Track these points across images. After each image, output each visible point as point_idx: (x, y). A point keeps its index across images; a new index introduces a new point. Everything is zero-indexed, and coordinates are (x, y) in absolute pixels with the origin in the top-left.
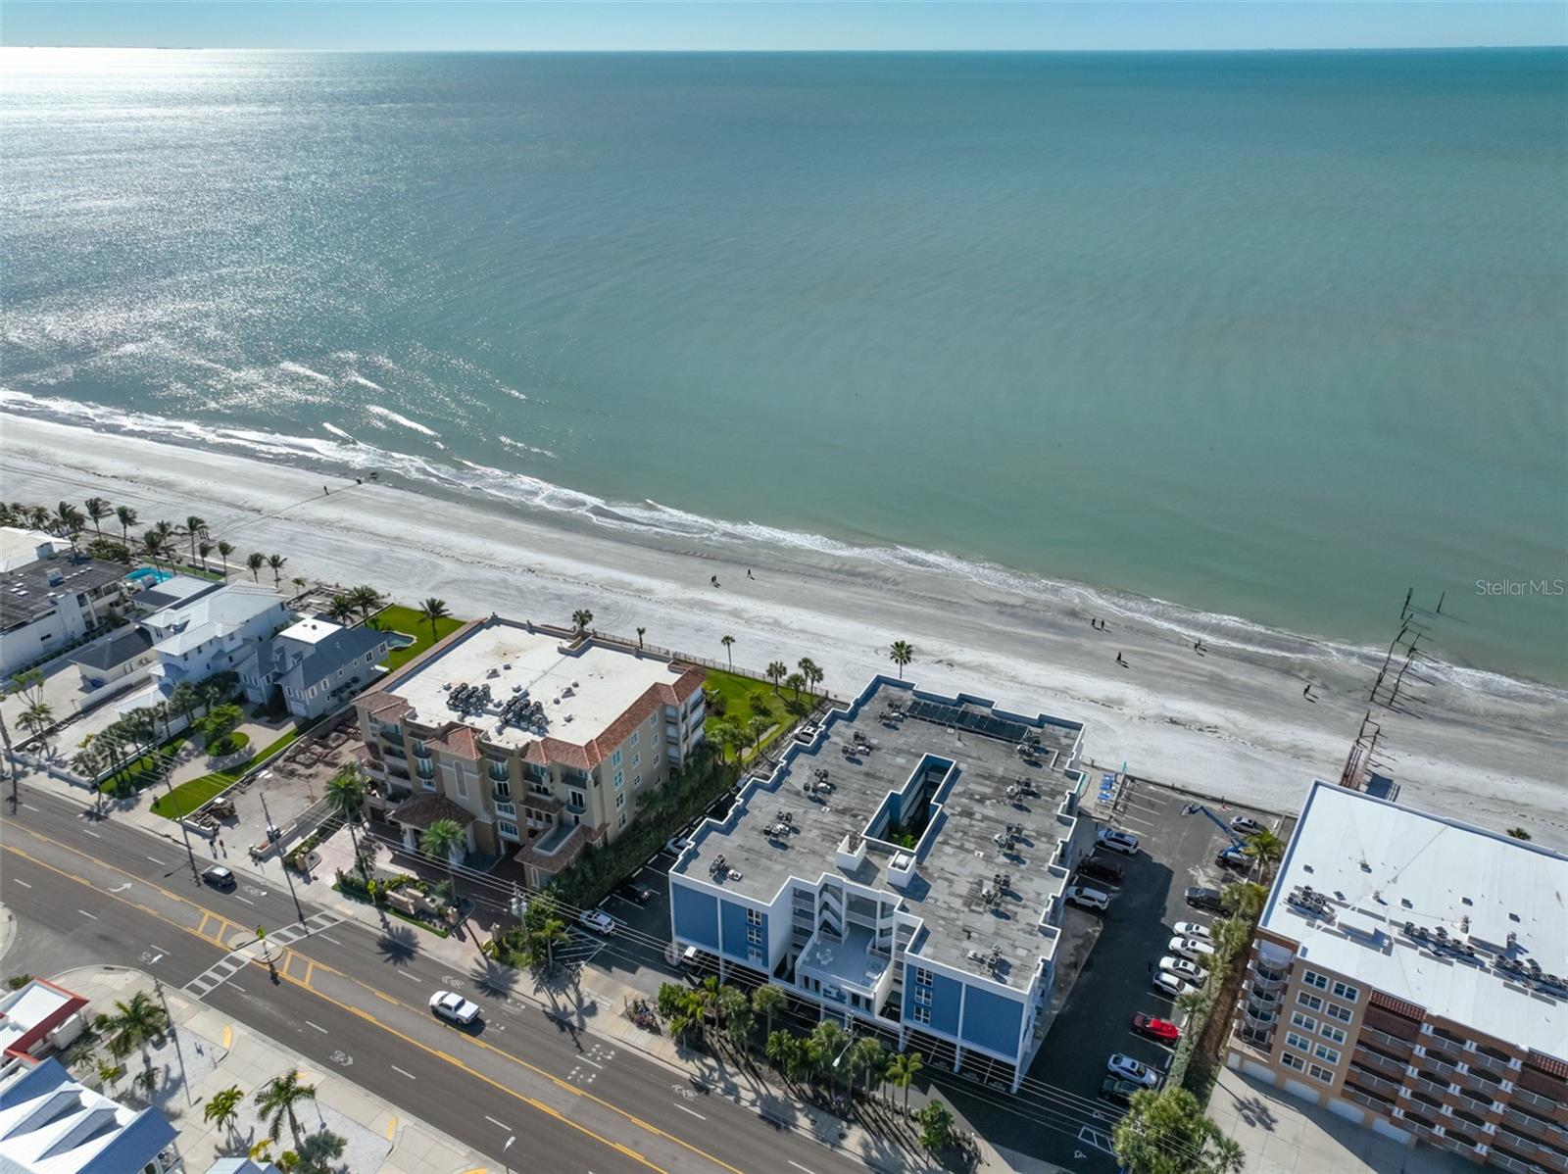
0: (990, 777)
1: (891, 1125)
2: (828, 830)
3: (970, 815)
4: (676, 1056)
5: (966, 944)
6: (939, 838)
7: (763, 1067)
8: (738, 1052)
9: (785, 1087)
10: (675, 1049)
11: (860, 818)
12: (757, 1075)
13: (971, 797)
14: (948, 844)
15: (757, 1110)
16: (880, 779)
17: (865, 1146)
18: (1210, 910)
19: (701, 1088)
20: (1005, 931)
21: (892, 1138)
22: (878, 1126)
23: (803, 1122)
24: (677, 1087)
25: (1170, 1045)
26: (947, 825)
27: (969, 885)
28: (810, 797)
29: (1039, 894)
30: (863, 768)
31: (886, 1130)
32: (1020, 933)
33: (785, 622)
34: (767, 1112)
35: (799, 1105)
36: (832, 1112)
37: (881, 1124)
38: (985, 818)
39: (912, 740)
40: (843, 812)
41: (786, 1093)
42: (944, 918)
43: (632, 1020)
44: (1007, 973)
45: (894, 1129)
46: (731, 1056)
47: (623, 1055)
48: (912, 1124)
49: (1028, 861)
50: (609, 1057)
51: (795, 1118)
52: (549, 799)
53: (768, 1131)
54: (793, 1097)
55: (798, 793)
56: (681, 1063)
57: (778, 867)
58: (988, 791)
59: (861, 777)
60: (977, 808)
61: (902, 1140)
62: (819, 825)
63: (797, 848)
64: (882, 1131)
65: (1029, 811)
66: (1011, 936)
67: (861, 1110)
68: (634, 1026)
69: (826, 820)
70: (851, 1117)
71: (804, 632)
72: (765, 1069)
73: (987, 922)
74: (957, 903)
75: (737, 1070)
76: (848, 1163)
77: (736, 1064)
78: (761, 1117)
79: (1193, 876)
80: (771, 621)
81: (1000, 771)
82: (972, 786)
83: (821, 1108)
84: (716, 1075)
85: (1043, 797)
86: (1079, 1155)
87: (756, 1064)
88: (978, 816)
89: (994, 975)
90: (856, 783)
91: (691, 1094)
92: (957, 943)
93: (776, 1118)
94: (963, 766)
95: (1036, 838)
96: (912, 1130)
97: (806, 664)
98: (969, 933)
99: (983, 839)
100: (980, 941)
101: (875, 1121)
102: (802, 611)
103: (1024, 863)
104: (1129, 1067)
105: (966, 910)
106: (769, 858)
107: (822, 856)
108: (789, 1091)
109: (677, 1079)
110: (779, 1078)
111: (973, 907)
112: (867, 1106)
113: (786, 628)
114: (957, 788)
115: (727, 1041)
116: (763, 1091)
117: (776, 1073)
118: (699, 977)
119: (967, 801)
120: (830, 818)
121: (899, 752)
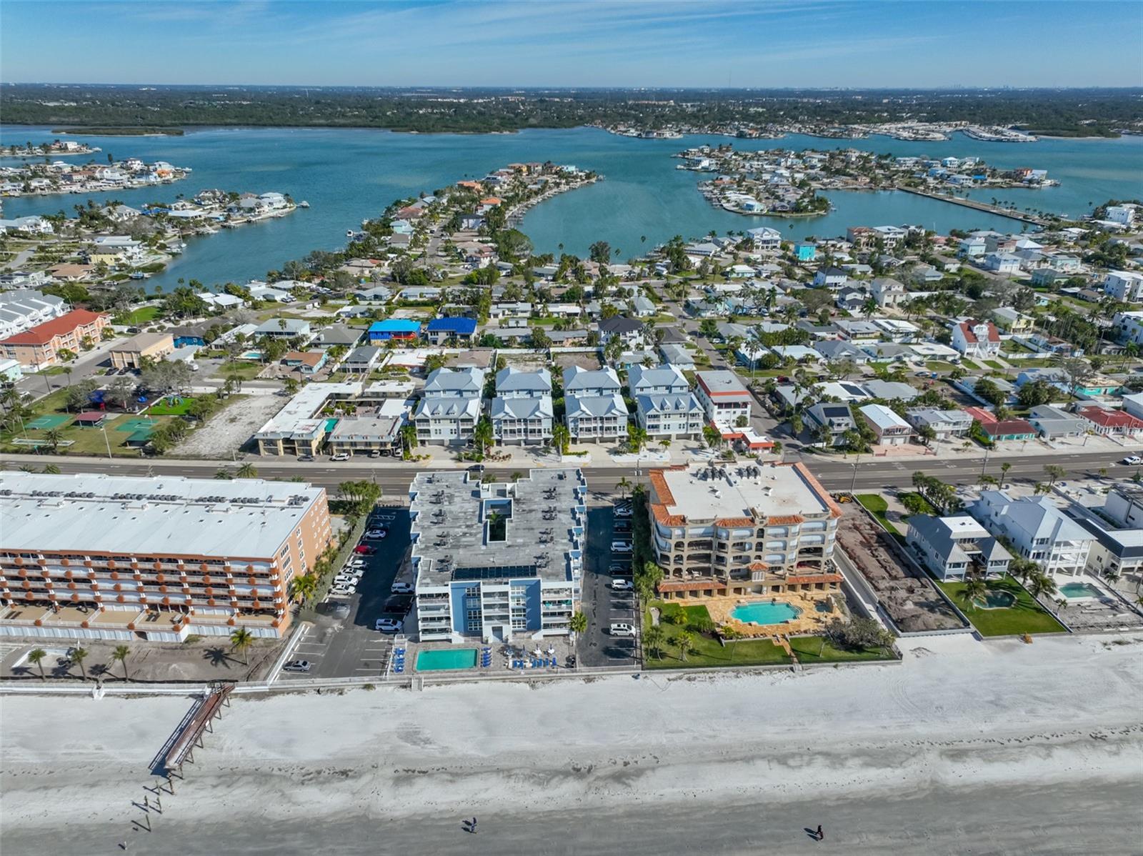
0: (466, 546)
3: (467, 526)
6: (477, 513)
13: (471, 534)
26: (477, 519)
30: (537, 531)
33: (774, 765)
38: (460, 527)
39: (521, 554)
40: (531, 511)
42: (460, 488)
58: (464, 539)
60: (466, 530)
74: (457, 494)
80: (791, 762)
81: (461, 551)
82: (473, 539)
90: (534, 524)
94: (484, 548)
98: (447, 487)
99: (456, 519)
105: (452, 493)
111: (450, 494)
114: (481, 536)
120: (535, 507)
121: (524, 545)
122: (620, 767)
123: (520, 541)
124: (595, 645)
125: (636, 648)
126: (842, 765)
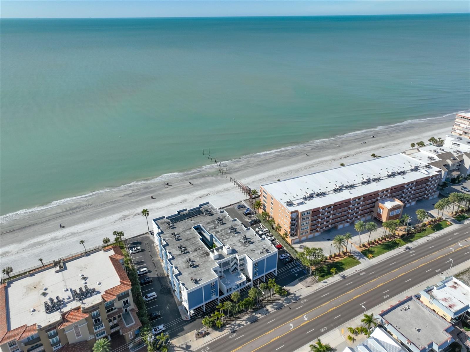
0: (209, 223)
1: (271, 300)
2: (199, 256)
3: (218, 232)
4: (220, 332)
5: (256, 252)
7: (238, 315)
8: (230, 318)
9: (246, 314)
10: (218, 332)
11: (201, 248)
12: (239, 318)
14: (224, 240)
15: (249, 323)
16: (191, 239)
17: (272, 307)
18: (256, 224)
19: (234, 332)
20: (257, 245)
21: (274, 301)
22: (269, 302)
23: (258, 315)
24: (230, 337)
25: (282, 248)
27: (239, 243)
28: (184, 253)
29: (251, 235)
31: (271, 301)
32: (259, 243)
34: (251, 321)
35: (254, 314)
36: (260, 309)
37: (269, 301)
38: (221, 230)
39: (183, 227)
40: (195, 250)
41: (248, 315)
42: (246, 251)
43: (200, 337)
44: (269, 251)
45: (272, 300)
46: (230, 321)
47: (209, 345)
48: (273, 296)
49: (240, 231)
50: (208, 349)
51: (256, 317)
52: (116, 310)
53: (256, 324)
54: (251, 314)
55: (180, 255)
56: (223, 332)
57: (204, 270)
58: (213, 225)
59: (187, 241)
60: (217, 230)
61: (275, 300)
62: (196, 256)
63: (200, 264)
64: (271, 302)
65: (226, 223)
66: (259, 245)
67: (263, 303)
68: (203, 338)
69: (195, 255)
70: (263, 306)
71: (85, 231)
72: (239, 315)
73: (252, 246)
74: (243, 247)
75: (235, 322)
76: (274, 313)
77: (233, 321)
78: (251, 323)
79: (245, 221)
80: (70, 234)
81: (209, 220)
82: (209, 227)
83: (257, 310)
84: (233, 327)
85: (224, 219)
86: (297, 275)
87: (237, 316)
88: (220, 231)
89: (268, 252)
90: (187, 243)
91: (234, 335)
92: (254, 253)
93: (254, 320)
95: (235, 227)
96: (274, 297)
97: (115, 233)
98: (253, 250)
99: (227, 234)
100: (257, 250)
101: (268, 302)
102: (75, 226)
103: (240, 232)
104: (284, 256)
105: (246, 247)
106: (198, 270)
107: (208, 261)
108: (248, 314)
109: (228, 336)
110: (244, 314)
111: (246, 246)
112: (263, 301)
113: (78, 233)
115: (225, 319)
116: (245, 319)
117: (242, 314)
118: (199, 316)
119: (213, 230)
120: (195, 254)
121: (185, 231)
122: (126, 219)
123: (188, 232)
124: (146, 244)
125: (128, 248)
126: (52, 238)
